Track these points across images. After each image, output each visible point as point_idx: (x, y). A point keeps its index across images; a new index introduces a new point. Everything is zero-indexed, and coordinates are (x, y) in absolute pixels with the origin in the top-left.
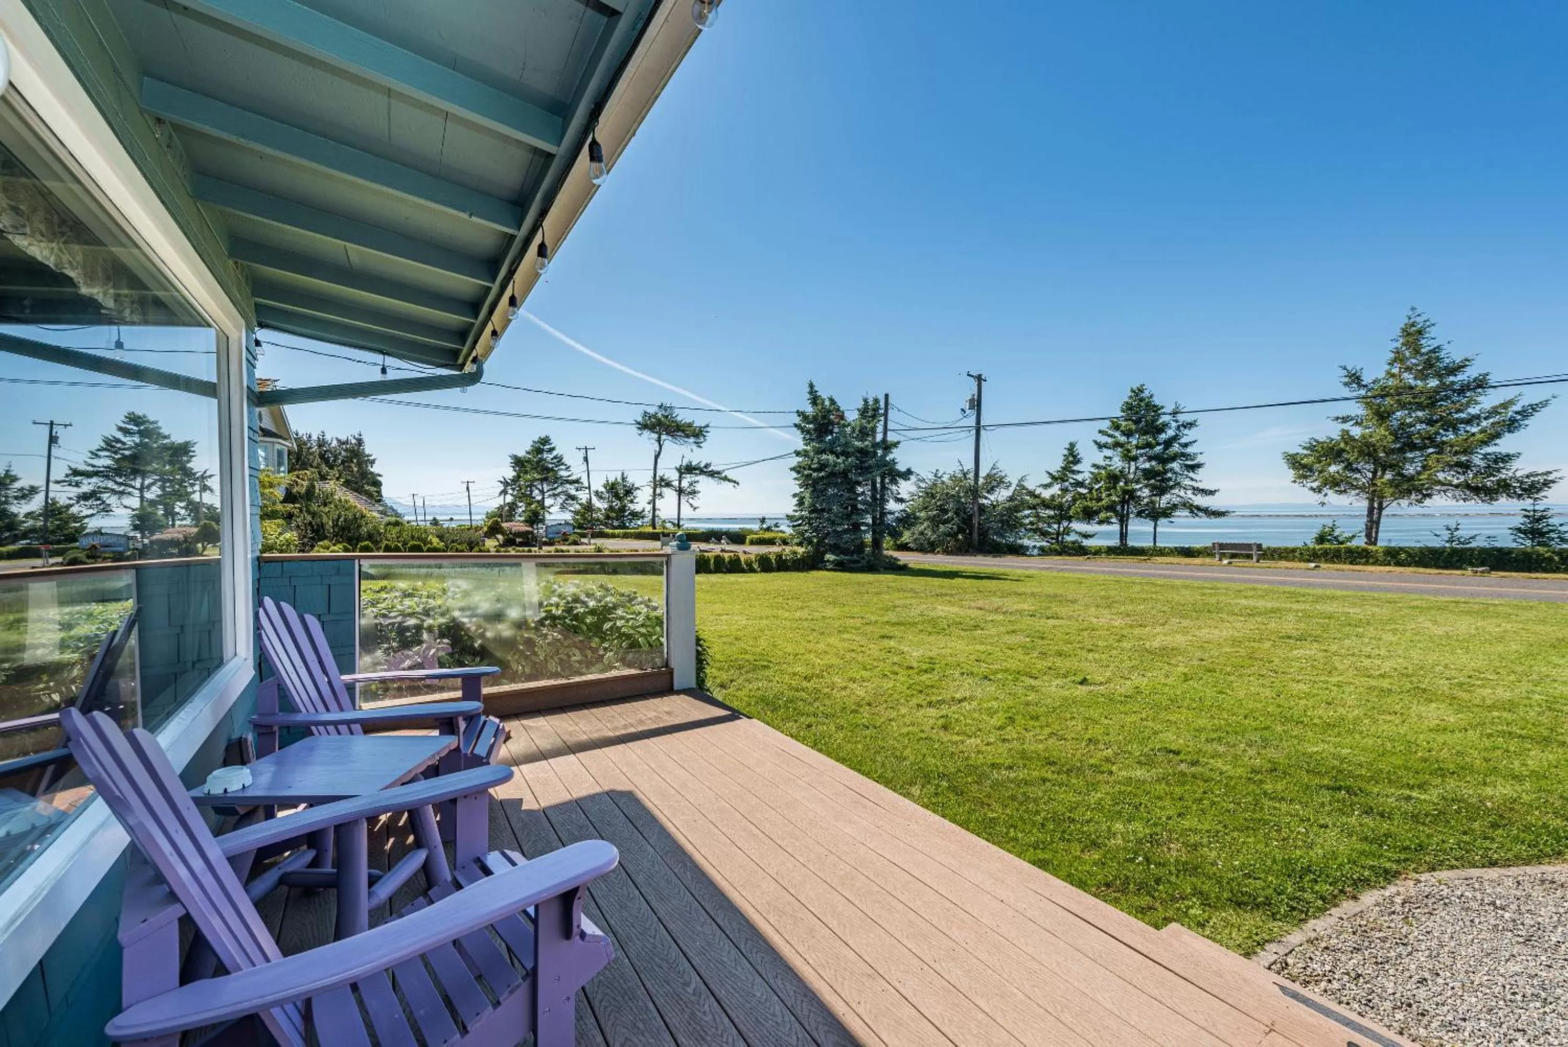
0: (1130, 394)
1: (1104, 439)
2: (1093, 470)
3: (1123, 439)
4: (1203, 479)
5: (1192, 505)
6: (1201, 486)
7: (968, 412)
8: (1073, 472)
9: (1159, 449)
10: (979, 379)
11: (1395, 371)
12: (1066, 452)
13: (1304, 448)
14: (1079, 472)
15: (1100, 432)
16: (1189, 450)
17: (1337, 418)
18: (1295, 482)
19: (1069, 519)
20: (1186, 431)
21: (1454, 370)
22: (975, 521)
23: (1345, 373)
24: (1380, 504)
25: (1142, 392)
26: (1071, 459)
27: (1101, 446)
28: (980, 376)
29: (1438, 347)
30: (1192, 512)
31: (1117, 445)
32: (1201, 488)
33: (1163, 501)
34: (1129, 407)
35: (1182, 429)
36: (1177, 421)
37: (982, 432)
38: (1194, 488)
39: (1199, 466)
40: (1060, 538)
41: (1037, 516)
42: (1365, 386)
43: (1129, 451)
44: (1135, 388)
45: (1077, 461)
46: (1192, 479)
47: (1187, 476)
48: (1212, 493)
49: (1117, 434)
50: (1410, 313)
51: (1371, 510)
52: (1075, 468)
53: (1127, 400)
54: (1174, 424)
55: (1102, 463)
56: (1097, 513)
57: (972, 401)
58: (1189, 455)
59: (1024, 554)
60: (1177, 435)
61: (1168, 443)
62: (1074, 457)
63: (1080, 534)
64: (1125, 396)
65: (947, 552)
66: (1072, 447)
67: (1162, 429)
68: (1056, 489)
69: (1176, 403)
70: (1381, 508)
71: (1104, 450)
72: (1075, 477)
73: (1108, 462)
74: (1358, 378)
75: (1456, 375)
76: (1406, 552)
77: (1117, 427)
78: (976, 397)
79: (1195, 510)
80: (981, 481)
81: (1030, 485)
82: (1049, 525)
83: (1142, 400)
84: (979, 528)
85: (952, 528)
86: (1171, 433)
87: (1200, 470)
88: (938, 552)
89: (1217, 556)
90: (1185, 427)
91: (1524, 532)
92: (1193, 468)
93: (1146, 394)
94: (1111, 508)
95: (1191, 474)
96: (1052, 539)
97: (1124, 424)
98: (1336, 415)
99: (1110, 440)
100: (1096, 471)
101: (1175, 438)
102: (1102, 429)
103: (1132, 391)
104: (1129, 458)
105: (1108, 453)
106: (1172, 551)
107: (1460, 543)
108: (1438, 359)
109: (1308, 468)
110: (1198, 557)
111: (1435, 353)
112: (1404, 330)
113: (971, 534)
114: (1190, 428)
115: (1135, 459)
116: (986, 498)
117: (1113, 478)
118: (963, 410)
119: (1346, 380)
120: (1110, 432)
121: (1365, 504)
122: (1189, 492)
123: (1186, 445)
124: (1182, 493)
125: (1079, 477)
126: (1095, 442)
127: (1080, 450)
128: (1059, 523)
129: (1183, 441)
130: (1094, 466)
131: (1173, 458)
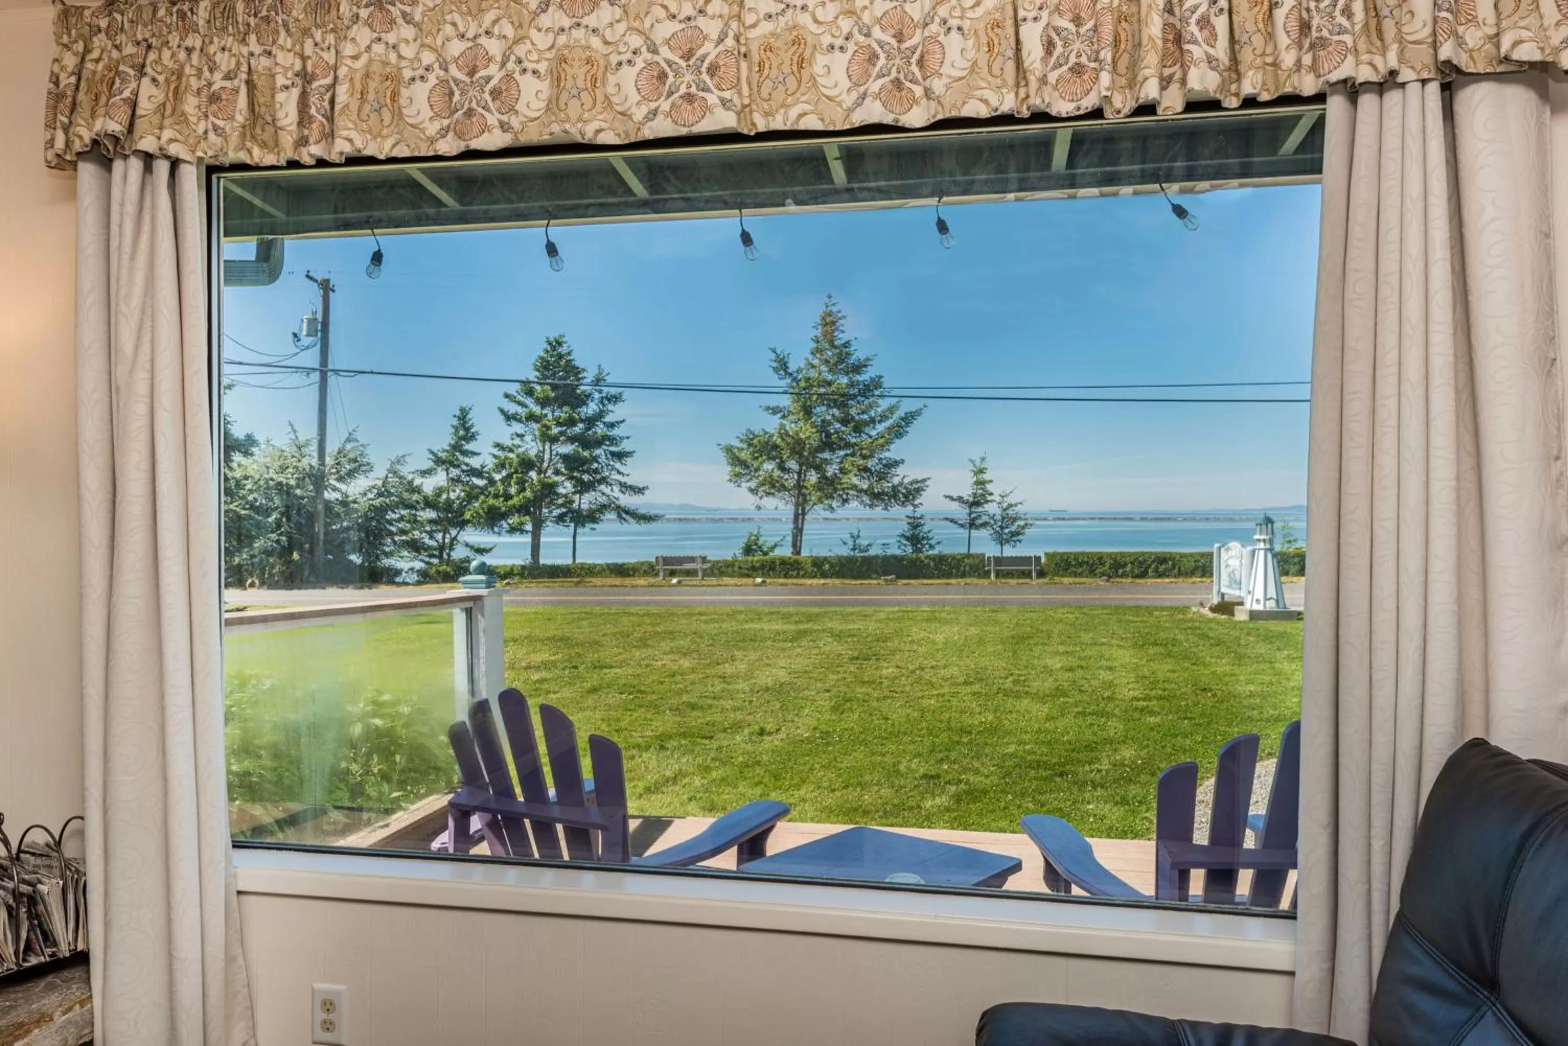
0: (546, 345)
1: (513, 408)
2: (495, 451)
3: (537, 410)
4: (632, 471)
5: (618, 507)
6: (629, 481)
7: (305, 341)
8: (465, 453)
9: (579, 428)
10: (326, 287)
11: (816, 362)
12: (455, 422)
13: (742, 441)
14: (474, 454)
15: (507, 396)
16: (616, 432)
17: (768, 408)
18: (730, 480)
19: (462, 524)
20: (610, 407)
21: (858, 368)
22: (319, 528)
23: (773, 356)
24: (803, 509)
25: (560, 344)
26: (462, 433)
27: (510, 418)
28: (327, 281)
29: (848, 342)
30: (620, 516)
31: (531, 417)
32: (629, 483)
33: (586, 501)
34: (545, 366)
35: (606, 402)
36: (600, 392)
37: (332, 379)
38: (621, 484)
39: (628, 454)
40: (445, 556)
41: (414, 521)
42: (791, 374)
43: (548, 428)
44: (552, 339)
45: (470, 437)
46: (619, 472)
47: (613, 468)
48: (640, 491)
49: (529, 401)
50: (827, 300)
51: (796, 516)
52: (468, 447)
53: (542, 354)
54: (597, 396)
55: (508, 443)
56: (504, 516)
57: (312, 321)
58: (614, 439)
59: (392, 582)
60: (601, 411)
61: (591, 422)
62: (467, 430)
63: (472, 547)
64: (539, 349)
65: (268, 583)
66: (463, 417)
67: (583, 400)
68: (440, 478)
69: (600, 366)
70: (804, 514)
71: (514, 423)
72: (467, 460)
73: (517, 441)
74: (785, 364)
75: (860, 374)
76: (829, 562)
77: (530, 393)
78: (320, 317)
79: (624, 513)
80: (329, 461)
81: (406, 471)
82: (431, 535)
83: (560, 356)
84: (325, 541)
85: (278, 542)
86: (592, 408)
87: (629, 459)
88: (252, 585)
89: (661, 574)
90: (609, 400)
91: (907, 539)
92: (620, 456)
93: (563, 350)
94: (523, 509)
95: (618, 465)
96: (431, 556)
97: (538, 388)
98: (767, 405)
99: (520, 410)
100: (500, 453)
101: (599, 416)
102: (509, 392)
103: (550, 344)
104: (547, 437)
105: (518, 428)
106: (604, 570)
107: (861, 551)
108: (848, 354)
109: (744, 464)
110: (633, 576)
111: (846, 347)
112: (824, 319)
113: (311, 551)
114: (615, 402)
115: (554, 440)
116: (335, 489)
117: (527, 464)
118: (295, 335)
119: (775, 365)
120: (519, 398)
121: (790, 509)
122: (616, 489)
123: (612, 425)
124: (607, 490)
125: (475, 462)
126: (502, 411)
127: (477, 421)
128: (445, 531)
129: (609, 418)
130: (498, 445)
131: (599, 443)
